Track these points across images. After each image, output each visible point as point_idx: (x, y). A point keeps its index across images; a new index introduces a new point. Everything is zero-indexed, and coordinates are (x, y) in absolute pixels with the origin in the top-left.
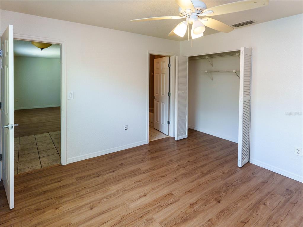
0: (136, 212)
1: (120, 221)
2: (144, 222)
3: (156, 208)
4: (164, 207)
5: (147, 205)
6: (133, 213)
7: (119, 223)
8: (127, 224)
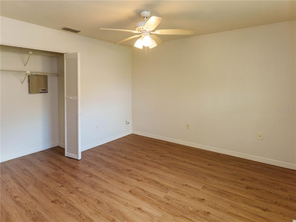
0: (164, 209)
1: (181, 216)
2: (171, 201)
3: (153, 198)
4: (149, 193)
5: (152, 204)
6: (167, 211)
7: (183, 216)
8: (180, 210)
